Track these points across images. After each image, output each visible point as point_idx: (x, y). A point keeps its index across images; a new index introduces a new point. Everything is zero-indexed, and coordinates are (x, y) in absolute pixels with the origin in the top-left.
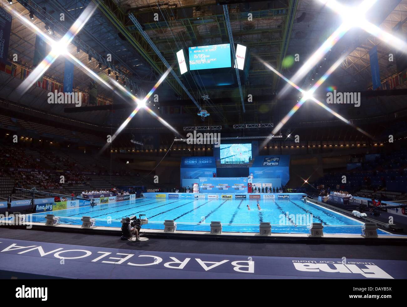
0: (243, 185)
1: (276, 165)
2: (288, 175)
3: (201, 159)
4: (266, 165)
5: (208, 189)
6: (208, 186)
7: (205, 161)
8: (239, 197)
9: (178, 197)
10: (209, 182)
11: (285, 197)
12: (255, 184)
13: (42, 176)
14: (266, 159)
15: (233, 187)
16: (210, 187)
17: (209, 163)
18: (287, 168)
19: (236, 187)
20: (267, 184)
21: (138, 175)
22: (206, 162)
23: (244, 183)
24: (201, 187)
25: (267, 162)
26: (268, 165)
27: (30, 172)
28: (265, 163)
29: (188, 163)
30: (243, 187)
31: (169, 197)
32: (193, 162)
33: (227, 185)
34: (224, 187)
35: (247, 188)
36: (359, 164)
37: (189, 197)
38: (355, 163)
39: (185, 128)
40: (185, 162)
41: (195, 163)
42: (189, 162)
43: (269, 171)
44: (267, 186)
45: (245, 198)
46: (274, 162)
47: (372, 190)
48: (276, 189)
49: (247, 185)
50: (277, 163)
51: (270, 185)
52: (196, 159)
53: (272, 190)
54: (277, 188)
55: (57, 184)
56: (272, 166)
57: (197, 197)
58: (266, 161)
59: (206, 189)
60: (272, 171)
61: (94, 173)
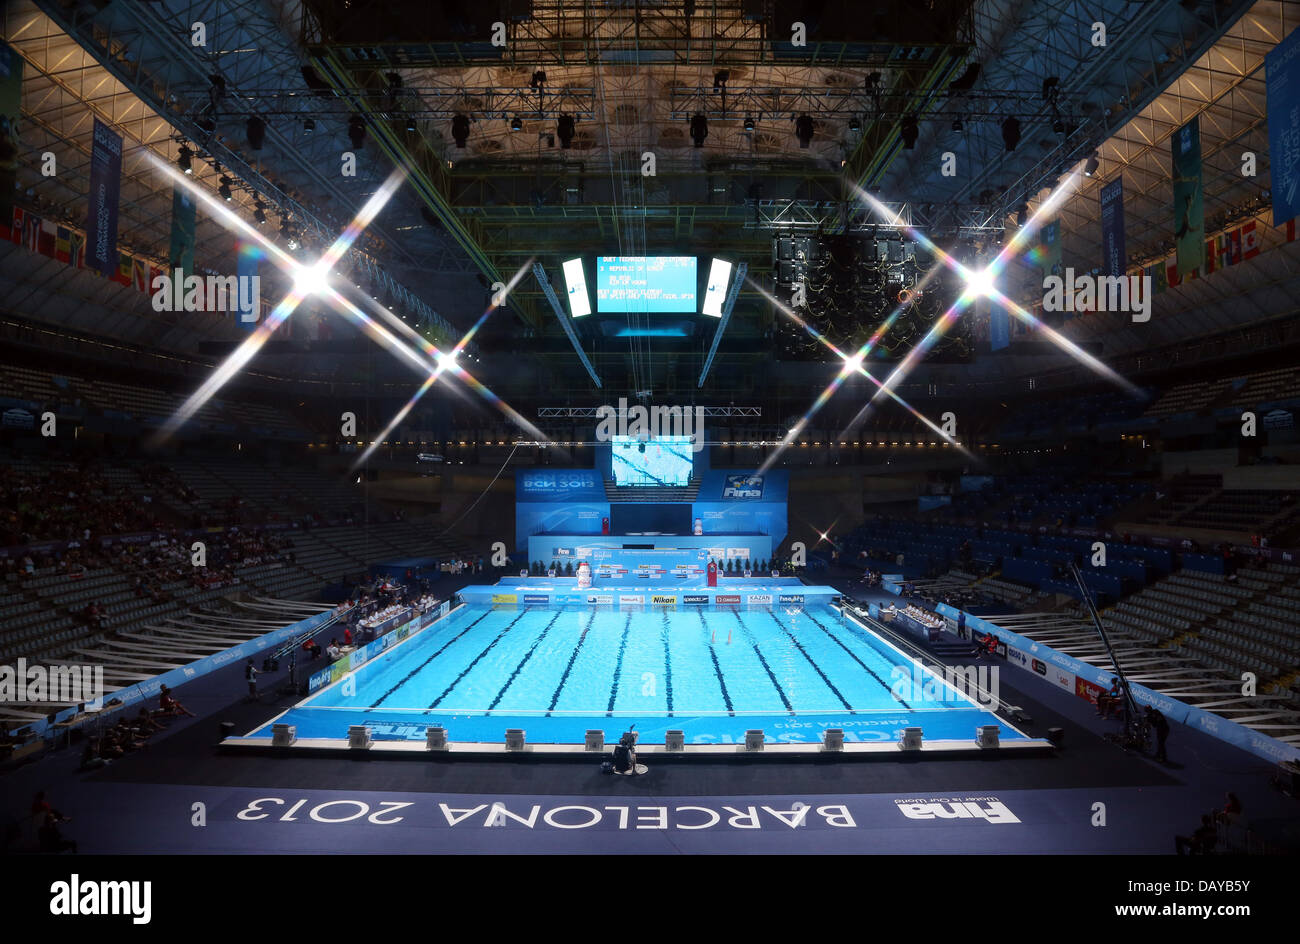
0: (696, 567)
1: (756, 498)
2: (786, 524)
3: (565, 476)
4: (731, 495)
5: (612, 576)
6: (613, 570)
7: (577, 483)
8: (692, 600)
9: (547, 601)
10: (615, 560)
11: (795, 599)
12: (710, 550)
13: (179, 550)
14: (731, 479)
15: (673, 572)
16: (619, 572)
17: (586, 489)
18: (783, 506)
19: (679, 572)
20: (738, 549)
21: (398, 518)
22: (579, 484)
23: (698, 562)
24: (597, 571)
25: (732, 486)
26: (735, 497)
27: (149, 544)
28: (728, 491)
29: (533, 487)
30: (695, 572)
31: (526, 601)
32: (546, 484)
33: (658, 567)
34: (652, 571)
35: (704, 576)
36: (946, 500)
37: (575, 600)
38: (937, 495)
39: (542, 411)
40: (526, 485)
41: (551, 487)
42: (536, 484)
43: (740, 513)
44: (737, 554)
45: (707, 601)
46: (751, 489)
47: (973, 574)
48: (760, 563)
49: (704, 568)
50: (758, 493)
51: (744, 553)
52: (553, 477)
53: (752, 565)
54: (763, 561)
55: (223, 571)
56: (745, 498)
57: (595, 600)
58: (730, 485)
59: (609, 576)
60: (746, 513)
61: (295, 525)
